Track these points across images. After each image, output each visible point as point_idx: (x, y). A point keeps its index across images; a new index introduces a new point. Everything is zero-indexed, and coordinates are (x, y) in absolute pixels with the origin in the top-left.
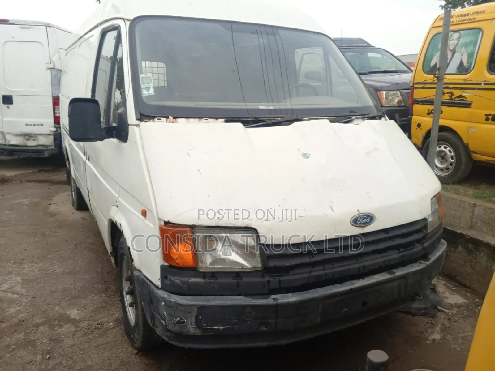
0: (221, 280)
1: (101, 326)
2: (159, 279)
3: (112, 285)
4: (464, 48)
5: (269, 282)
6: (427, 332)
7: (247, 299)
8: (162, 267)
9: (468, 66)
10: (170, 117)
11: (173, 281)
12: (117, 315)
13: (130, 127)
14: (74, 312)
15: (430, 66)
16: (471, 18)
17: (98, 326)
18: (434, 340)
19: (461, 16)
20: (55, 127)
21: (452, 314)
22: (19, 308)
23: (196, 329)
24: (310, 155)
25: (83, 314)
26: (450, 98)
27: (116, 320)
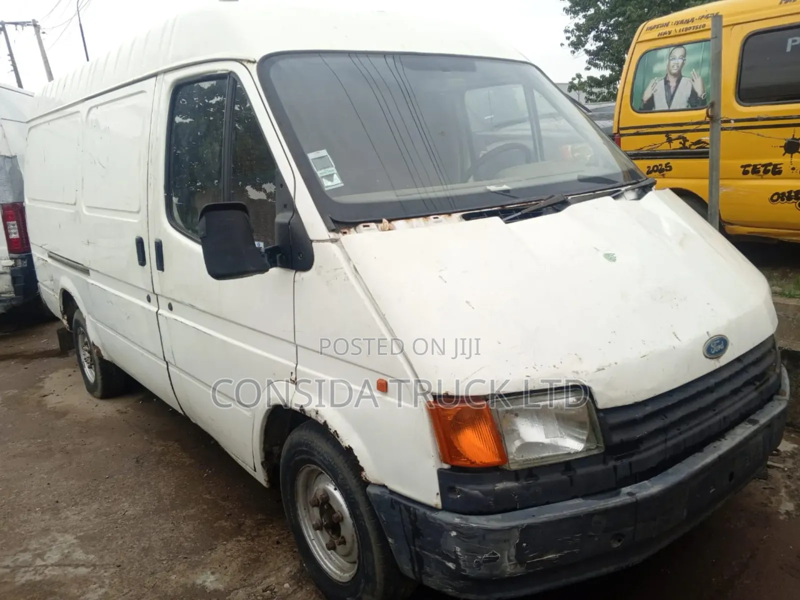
0: (543, 479)
1: (271, 593)
2: (438, 494)
3: (245, 518)
4: (694, 70)
5: (615, 467)
6: (771, 503)
7: (590, 501)
8: (441, 473)
9: (704, 97)
10: (384, 220)
11: (466, 493)
12: (288, 569)
13: (314, 244)
14: (208, 578)
15: (642, 100)
16: (699, 25)
17: (265, 593)
18: (787, 513)
19: (682, 22)
20: (11, 259)
21: (788, 468)
22: (103, 590)
23: (516, 566)
24: (614, 256)
25: (227, 579)
26: (681, 146)
27: (293, 577)
